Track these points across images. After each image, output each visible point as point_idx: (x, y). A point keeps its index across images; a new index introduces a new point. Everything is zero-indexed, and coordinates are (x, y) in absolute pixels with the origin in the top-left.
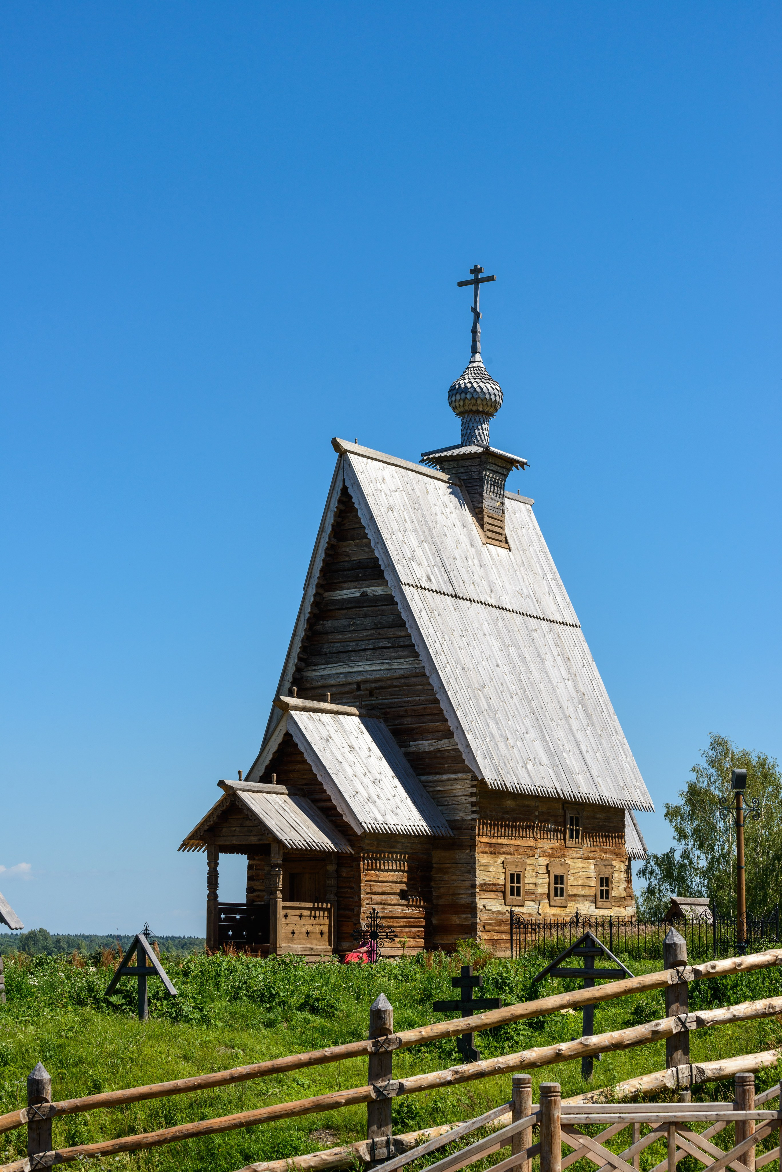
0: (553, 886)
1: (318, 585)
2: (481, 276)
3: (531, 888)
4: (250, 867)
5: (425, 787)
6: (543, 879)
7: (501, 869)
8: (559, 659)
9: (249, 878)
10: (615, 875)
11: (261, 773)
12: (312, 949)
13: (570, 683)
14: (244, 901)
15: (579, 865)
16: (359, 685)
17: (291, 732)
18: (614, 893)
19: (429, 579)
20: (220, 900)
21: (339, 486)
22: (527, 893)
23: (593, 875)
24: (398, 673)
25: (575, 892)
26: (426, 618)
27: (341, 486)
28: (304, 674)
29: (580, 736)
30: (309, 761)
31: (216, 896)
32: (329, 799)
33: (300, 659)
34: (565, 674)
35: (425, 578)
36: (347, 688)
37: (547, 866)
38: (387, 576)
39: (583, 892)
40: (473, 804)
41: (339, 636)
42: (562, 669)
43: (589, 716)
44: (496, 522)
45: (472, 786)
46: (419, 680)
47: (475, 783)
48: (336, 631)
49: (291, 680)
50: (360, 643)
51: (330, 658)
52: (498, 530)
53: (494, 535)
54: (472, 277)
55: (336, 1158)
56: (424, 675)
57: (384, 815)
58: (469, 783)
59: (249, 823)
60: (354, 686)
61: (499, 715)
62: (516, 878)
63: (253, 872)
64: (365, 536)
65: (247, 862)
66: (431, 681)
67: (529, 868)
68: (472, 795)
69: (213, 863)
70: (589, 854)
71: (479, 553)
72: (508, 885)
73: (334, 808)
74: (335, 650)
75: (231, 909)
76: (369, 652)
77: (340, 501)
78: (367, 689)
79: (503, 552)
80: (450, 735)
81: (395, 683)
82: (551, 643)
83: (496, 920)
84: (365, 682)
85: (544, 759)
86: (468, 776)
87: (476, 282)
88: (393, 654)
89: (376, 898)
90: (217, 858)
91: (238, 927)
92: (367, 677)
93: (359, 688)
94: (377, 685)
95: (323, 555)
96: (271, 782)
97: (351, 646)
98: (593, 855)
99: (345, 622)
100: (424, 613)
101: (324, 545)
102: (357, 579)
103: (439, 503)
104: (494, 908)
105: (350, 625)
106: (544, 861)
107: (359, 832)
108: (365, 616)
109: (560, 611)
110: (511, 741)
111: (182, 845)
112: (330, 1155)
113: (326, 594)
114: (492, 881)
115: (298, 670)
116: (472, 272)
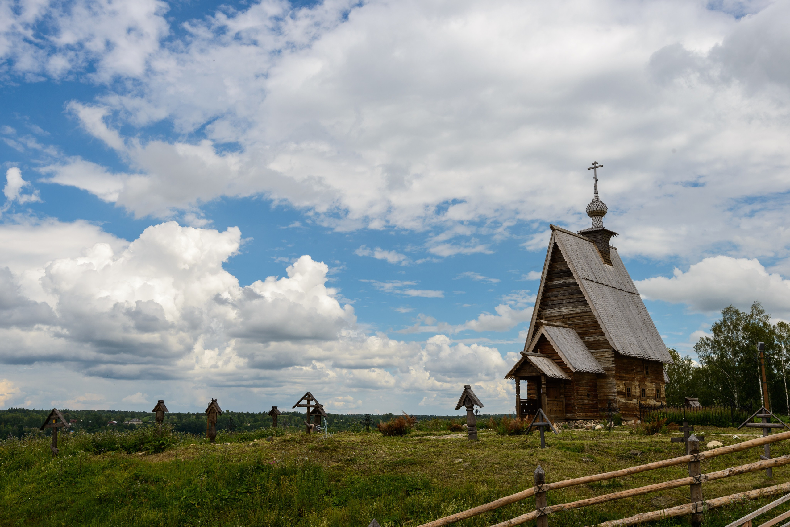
0: (641, 393)
1: (546, 279)
2: (597, 165)
3: (634, 393)
4: (528, 385)
5: (593, 354)
6: (638, 390)
7: (624, 386)
8: (634, 306)
9: (528, 390)
10: (661, 389)
11: (532, 349)
12: (557, 417)
13: (639, 316)
14: (527, 398)
15: (649, 385)
16: (564, 316)
17: (544, 333)
18: (662, 396)
19: (589, 276)
20: (521, 398)
21: (553, 242)
22: (633, 395)
23: (654, 389)
24: (579, 311)
25: (649, 395)
26: (590, 290)
27: (554, 242)
28: (541, 313)
29: (646, 335)
30: (552, 344)
31: (520, 396)
32: (561, 359)
33: (540, 307)
34: (637, 312)
35: (587, 276)
36: (559, 318)
37: (639, 385)
38: (574, 275)
39: (651, 395)
40: (613, 361)
41: (555, 298)
42: (636, 310)
43: (647, 328)
44: (607, 256)
45: (612, 354)
46: (588, 314)
47: (613, 353)
48: (554, 296)
49: (537, 315)
50: (564, 300)
51: (551, 307)
52: (608, 259)
53: (607, 261)
54: (593, 166)
55: (679, 511)
56: (591, 311)
57: (581, 365)
58: (611, 353)
59: (532, 368)
60: (562, 317)
61: (619, 327)
62: (629, 389)
63: (530, 387)
64: (564, 260)
65: (527, 384)
66: (594, 314)
67: (633, 386)
68: (612, 357)
69: (518, 384)
70: (652, 381)
71: (603, 267)
72: (627, 392)
73: (563, 362)
74: (553, 303)
75: (523, 401)
76: (567, 304)
77: (553, 248)
78: (567, 318)
79: (610, 267)
80: (602, 334)
81: (578, 315)
82: (631, 301)
83: (623, 406)
84: (566, 315)
85: (636, 344)
86: (611, 350)
87: (595, 168)
88: (577, 304)
89: (580, 397)
90: (519, 382)
91: (527, 408)
92: (566, 313)
93: (564, 317)
94: (571, 316)
95: (548, 268)
96: (537, 352)
97: (560, 302)
98: (654, 381)
99: (557, 293)
100: (589, 289)
101: (548, 264)
102: (561, 277)
103: (588, 249)
104: (622, 401)
105: (559, 294)
106: (638, 383)
107: (574, 371)
108: (565, 290)
109: (632, 289)
110: (624, 337)
111: (506, 377)
112: (676, 510)
113: (549, 283)
114: (621, 390)
115: (539, 311)
116: (593, 164)
